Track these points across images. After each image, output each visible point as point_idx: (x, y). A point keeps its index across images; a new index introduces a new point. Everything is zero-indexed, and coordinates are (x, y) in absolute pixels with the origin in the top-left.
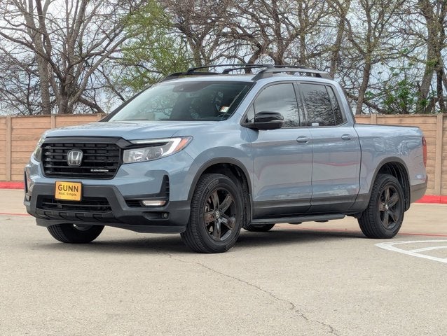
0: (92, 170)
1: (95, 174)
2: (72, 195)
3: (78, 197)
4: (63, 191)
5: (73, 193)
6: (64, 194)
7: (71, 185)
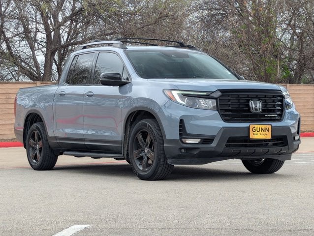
0: (266, 116)
1: (269, 118)
2: (265, 135)
3: (269, 137)
4: (256, 132)
5: (265, 133)
6: (257, 134)
7: (263, 127)
